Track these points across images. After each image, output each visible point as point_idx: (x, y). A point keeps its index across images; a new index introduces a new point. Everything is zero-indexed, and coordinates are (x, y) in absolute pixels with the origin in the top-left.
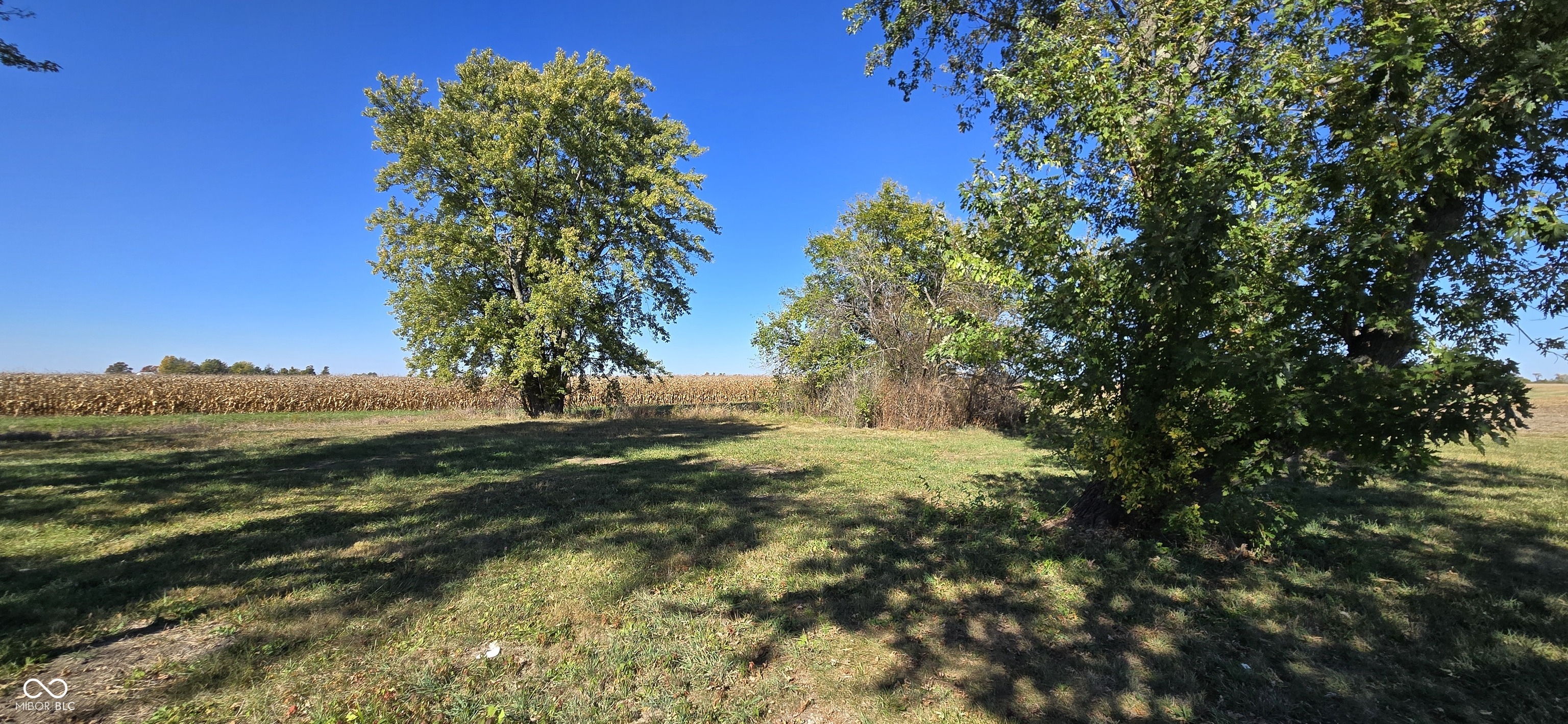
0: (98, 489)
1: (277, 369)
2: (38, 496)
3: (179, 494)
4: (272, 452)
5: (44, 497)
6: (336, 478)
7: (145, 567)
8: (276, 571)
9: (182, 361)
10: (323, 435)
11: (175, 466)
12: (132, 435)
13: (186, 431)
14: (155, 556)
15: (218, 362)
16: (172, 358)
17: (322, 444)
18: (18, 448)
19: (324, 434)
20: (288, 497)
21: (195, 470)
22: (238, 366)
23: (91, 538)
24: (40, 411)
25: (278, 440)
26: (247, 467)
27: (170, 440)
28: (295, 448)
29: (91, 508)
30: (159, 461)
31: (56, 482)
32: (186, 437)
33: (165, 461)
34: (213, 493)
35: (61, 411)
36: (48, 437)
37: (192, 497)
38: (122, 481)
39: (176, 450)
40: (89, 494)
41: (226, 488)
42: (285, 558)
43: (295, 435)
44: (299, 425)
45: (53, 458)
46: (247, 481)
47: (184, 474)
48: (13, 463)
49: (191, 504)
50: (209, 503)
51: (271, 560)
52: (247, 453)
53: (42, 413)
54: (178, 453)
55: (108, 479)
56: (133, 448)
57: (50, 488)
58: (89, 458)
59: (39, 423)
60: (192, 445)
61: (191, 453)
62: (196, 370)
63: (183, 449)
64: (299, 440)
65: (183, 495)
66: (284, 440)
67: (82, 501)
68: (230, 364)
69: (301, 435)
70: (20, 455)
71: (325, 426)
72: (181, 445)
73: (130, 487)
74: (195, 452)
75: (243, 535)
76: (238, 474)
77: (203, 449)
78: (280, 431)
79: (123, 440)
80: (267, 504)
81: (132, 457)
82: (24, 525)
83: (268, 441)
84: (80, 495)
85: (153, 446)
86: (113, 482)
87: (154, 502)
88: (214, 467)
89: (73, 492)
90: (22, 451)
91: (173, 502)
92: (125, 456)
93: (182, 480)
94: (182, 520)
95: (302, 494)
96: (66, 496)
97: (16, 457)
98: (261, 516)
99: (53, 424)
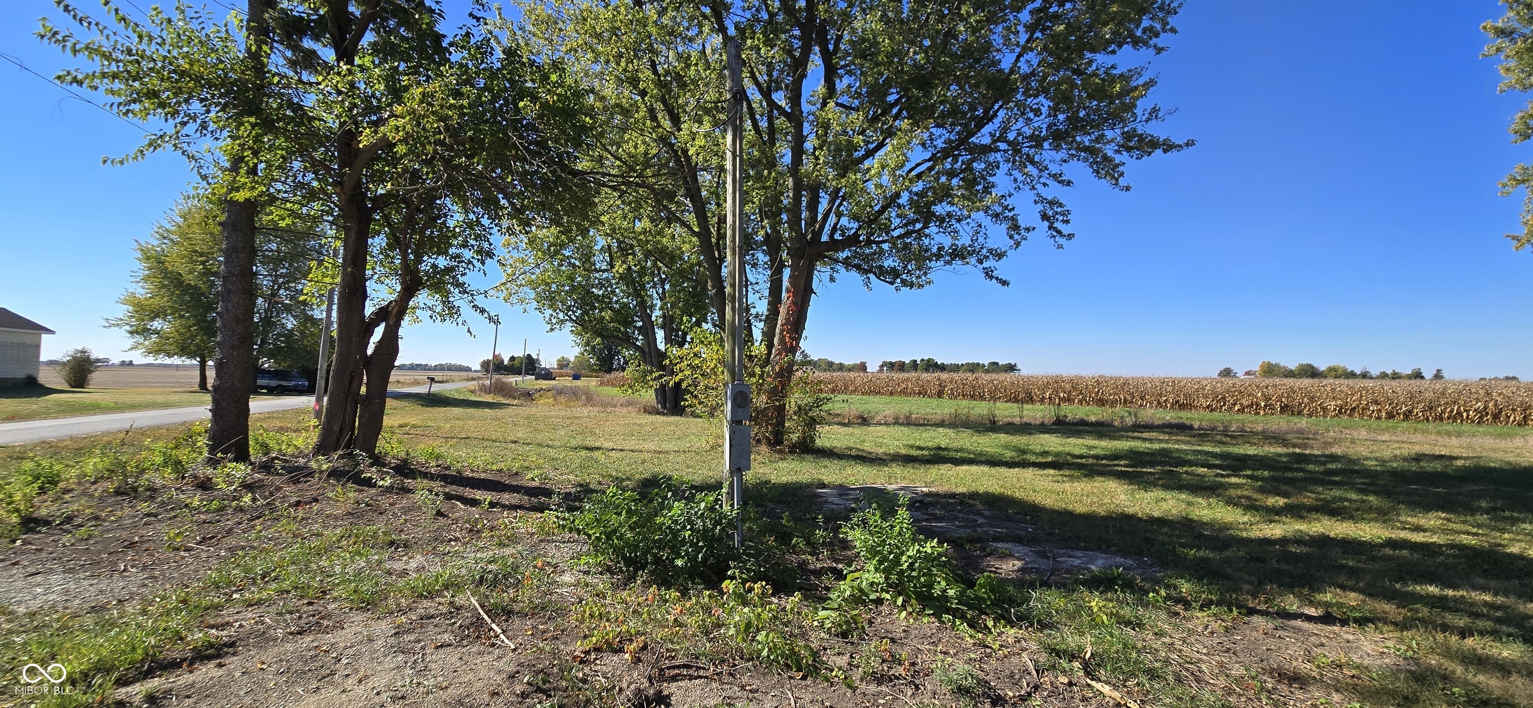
0: (1239, 476)
1: (1375, 372)
2: (1199, 475)
3: (1309, 494)
4: (1395, 465)
5: (1204, 476)
6: (1494, 509)
7: (1298, 558)
8: (1441, 603)
9: (1277, 365)
10: (1456, 452)
11: (1295, 466)
12: (1251, 432)
13: (1294, 432)
14: (1305, 550)
15: (1311, 366)
16: (1269, 363)
17: (1459, 463)
18: (1176, 435)
19: (1456, 450)
20: (1432, 520)
21: (1316, 473)
22: (1332, 370)
23: (1246, 519)
24: (1183, 407)
25: (1398, 452)
26: (1370, 478)
27: (1284, 440)
28: (1422, 464)
29: (1239, 493)
30: (1280, 459)
31: (1210, 466)
32: (1298, 438)
33: (1285, 459)
34: (1342, 499)
35: (1196, 407)
36: (1191, 428)
37: (1321, 500)
38: (1256, 473)
39: (1291, 450)
40: (1234, 480)
41: (1354, 496)
42: (1450, 593)
43: (1417, 449)
44: (1419, 437)
45: (1200, 445)
46: (1376, 493)
47: (1307, 476)
48: (1177, 446)
49: (1323, 506)
50: (1340, 508)
51: (1433, 589)
52: (1365, 462)
53: (1184, 409)
54: (1294, 454)
55: (1244, 469)
56: (1255, 444)
57: (1206, 470)
58: (1225, 449)
59: (1185, 416)
60: (1305, 446)
61: (1306, 455)
62: (1290, 374)
63: (1298, 450)
64: (1425, 455)
65: (1313, 496)
66: (1405, 453)
67: (1231, 485)
68: (1322, 367)
69: (1426, 449)
70: (1179, 441)
71: (1454, 441)
72: (1295, 446)
73: (1263, 479)
74: (1310, 454)
75: (1388, 551)
76: (1361, 483)
77: (1316, 452)
78: (1398, 442)
79: (1245, 436)
80: (1406, 523)
81: (1256, 452)
82: (1197, 496)
83: (1387, 453)
84: (1227, 480)
85: (1270, 444)
86: (1249, 472)
87: (1288, 497)
88: (1334, 473)
89: (1222, 476)
90: (1179, 438)
91: (1305, 500)
92: (1251, 451)
93: (1305, 480)
94: (1319, 521)
95: (1449, 520)
96: (1218, 479)
97: (1177, 442)
98: (1403, 535)
99: (1195, 418)
